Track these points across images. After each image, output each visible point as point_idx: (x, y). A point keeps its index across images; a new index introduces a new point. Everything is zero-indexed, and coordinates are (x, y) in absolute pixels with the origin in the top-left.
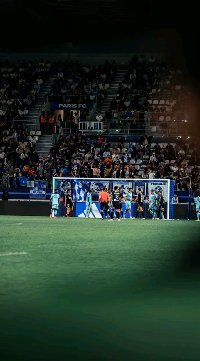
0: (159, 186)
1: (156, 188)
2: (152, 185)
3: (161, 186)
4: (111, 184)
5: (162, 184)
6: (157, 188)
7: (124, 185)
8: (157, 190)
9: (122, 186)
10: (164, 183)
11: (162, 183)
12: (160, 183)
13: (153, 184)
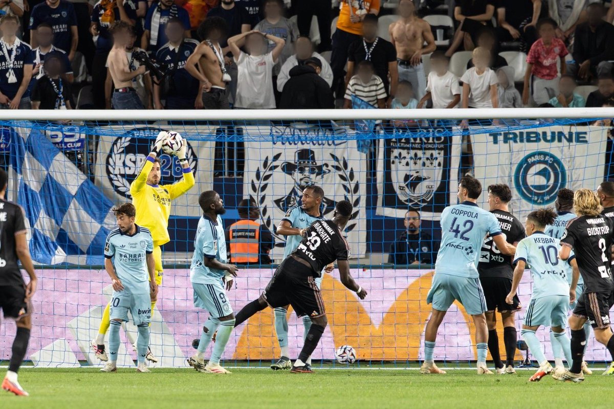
0: (542, 146)
1: (525, 166)
2: (495, 142)
3: (554, 148)
4: (231, 144)
5: (561, 134)
6: (529, 166)
7: (315, 148)
8: (534, 179)
9: (305, 155)
10: (575, 129)
11: (566, 130)
12: (549, 130)
13: (506, 140)
